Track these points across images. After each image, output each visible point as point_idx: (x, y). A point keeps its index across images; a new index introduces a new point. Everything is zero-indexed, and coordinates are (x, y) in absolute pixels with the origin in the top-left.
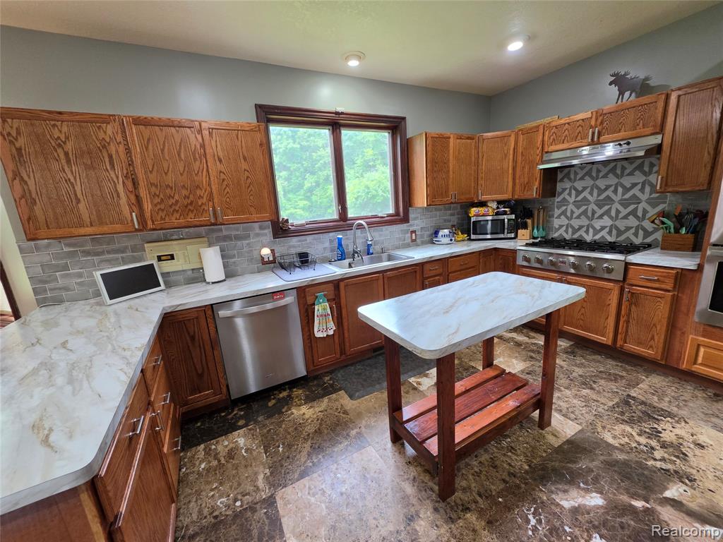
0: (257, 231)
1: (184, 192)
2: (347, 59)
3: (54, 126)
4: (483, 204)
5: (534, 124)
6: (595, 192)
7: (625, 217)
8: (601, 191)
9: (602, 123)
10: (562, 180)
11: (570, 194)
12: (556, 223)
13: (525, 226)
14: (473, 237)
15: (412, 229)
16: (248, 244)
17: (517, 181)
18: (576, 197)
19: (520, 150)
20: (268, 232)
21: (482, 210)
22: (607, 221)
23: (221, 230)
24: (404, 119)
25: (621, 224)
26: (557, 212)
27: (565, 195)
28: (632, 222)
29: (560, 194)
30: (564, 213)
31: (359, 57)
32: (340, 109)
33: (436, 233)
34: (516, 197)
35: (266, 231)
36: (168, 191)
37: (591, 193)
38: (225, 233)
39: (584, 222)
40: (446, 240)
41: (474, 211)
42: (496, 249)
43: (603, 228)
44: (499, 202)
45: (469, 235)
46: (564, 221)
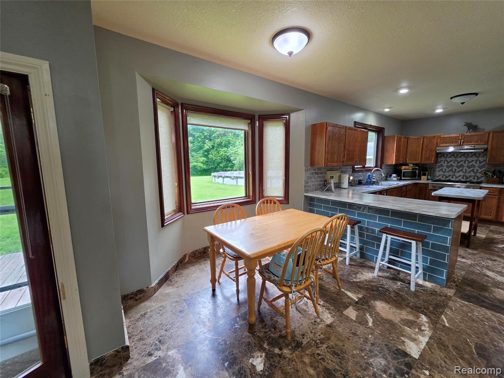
0: (349, 170)
4: (406, 165)
5: (434, 135)
6: (456, 163)
7: (469, 172)
8: (458, 162)
9: (464, 139)
10: (440, 157)
11: (444, 163)
12: (437, 174)
13: (424, 175)
14: (403, 178)
17: (423, 156)
18: (448, 164)
19: (425, 144)
21: (407, 167)
22: (461, 173)
23: (342, 168)
24: (384, 128)
25: (468, 175)
26: (438, 170)
27: (442, 163)
28: (472, 174)
29: (439, 162)
30: (442, 170)
33: (391, 176)
34: (422, 162)
35: (351, 170)
37: (454, 163)
39: (452, 174)
40: (395, 179)
41: (403, 167)
42: (416, 183)
43: (460, 176)
44: (414, 164)
45: (401, 177)
46: (441, 173)
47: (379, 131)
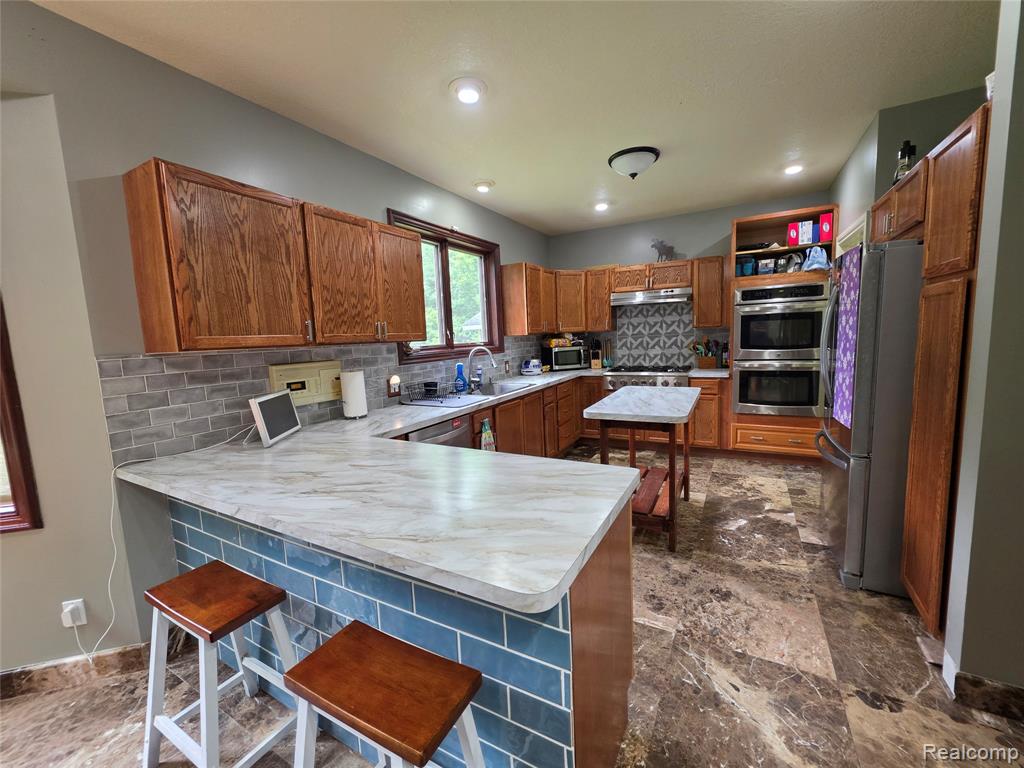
0: (385, 355)
1: (353, 300)
2: (476, 185)
3: (234, 199)
4: (560, 336)
5: (600, 268)
6: (647, 328)
7: (670, 347)
8: (651, 327)
9: (654, 275)
10: (620, 317)
11: (628, 329)
12: (619, 353)
13: (596, 356)
14: (557, 368)
15: (506, 359)
16: (376, 371)
17: (589, 316)
18: (634, 330)
19: (589, 288)
20: (394, 356)
21: (561, 341)
22: (658, 351)
23: (350, 352)
24: (497, 245)
25: (668, 352)
26: (619, 344)
27: (624, 329)
28: (675, 350)
29: (620, 328)
30: (625, 344)
31: (489, 184)
32: (456, 228)
33: (527, 363)
34: (589, 330)
35: (393, 356)
36: (339, 297)
37: (644, 328)
38: (355, 356)
39: (642, 352)
40: (538, 371)
41: (554, 342)
42: (581, 378)
43: (656, 356)
44: (574, 334)
45: (552, 367)
46: (625, 352)
47: (487, 251)
